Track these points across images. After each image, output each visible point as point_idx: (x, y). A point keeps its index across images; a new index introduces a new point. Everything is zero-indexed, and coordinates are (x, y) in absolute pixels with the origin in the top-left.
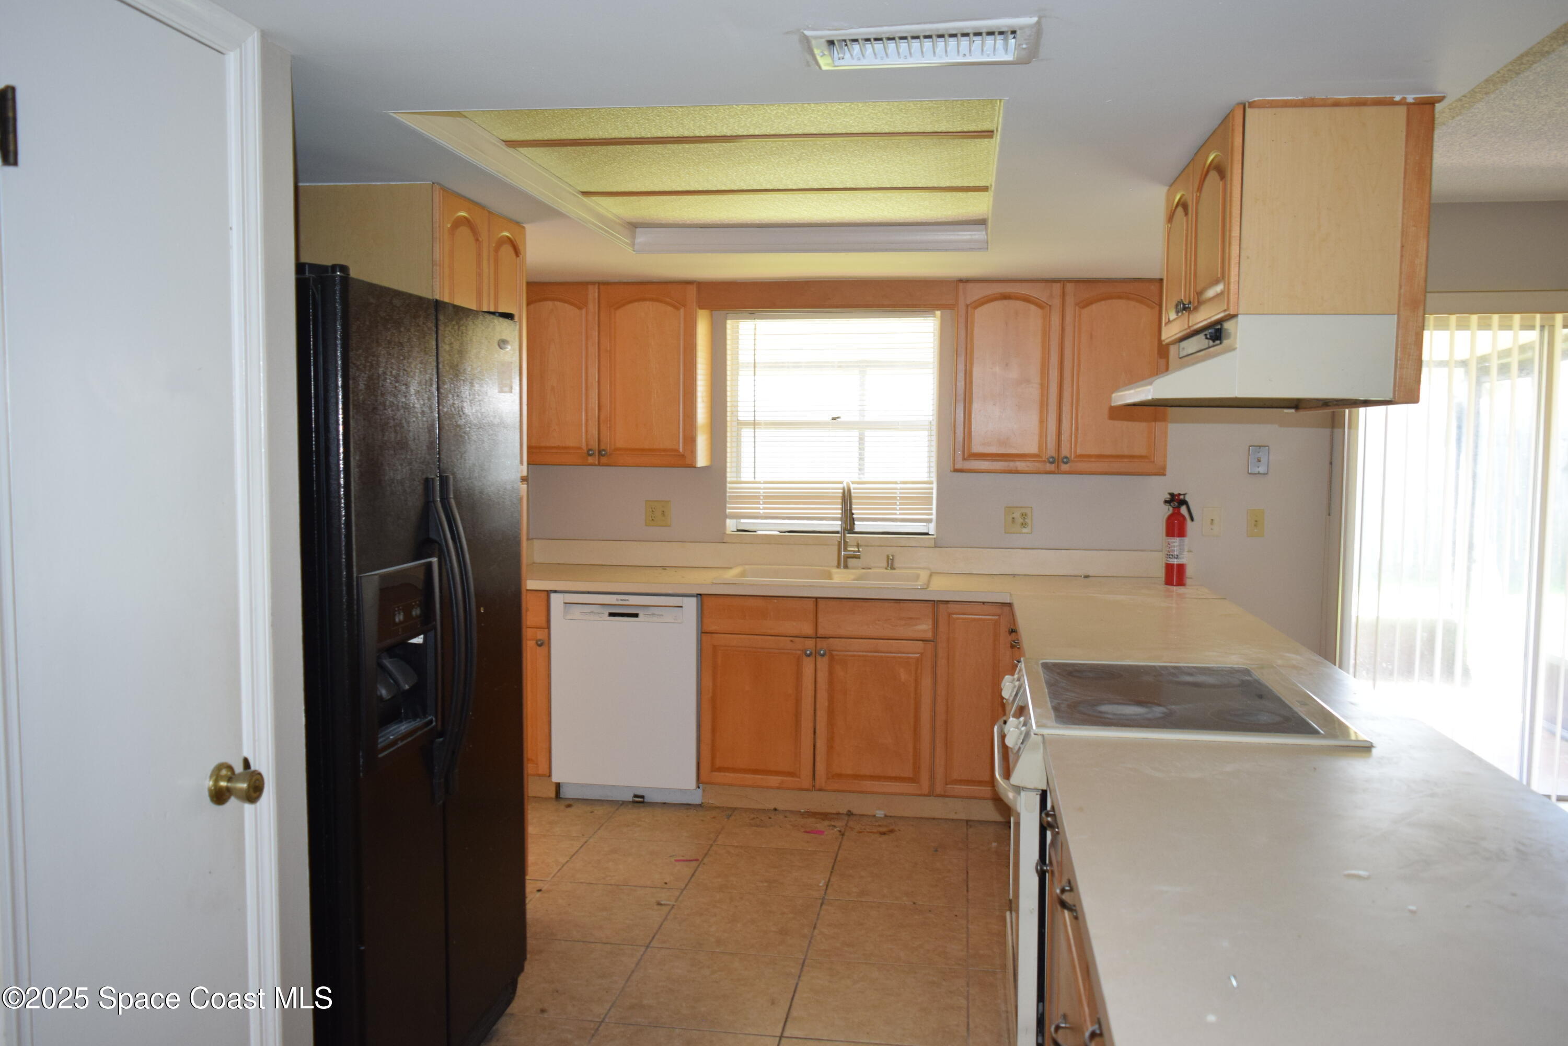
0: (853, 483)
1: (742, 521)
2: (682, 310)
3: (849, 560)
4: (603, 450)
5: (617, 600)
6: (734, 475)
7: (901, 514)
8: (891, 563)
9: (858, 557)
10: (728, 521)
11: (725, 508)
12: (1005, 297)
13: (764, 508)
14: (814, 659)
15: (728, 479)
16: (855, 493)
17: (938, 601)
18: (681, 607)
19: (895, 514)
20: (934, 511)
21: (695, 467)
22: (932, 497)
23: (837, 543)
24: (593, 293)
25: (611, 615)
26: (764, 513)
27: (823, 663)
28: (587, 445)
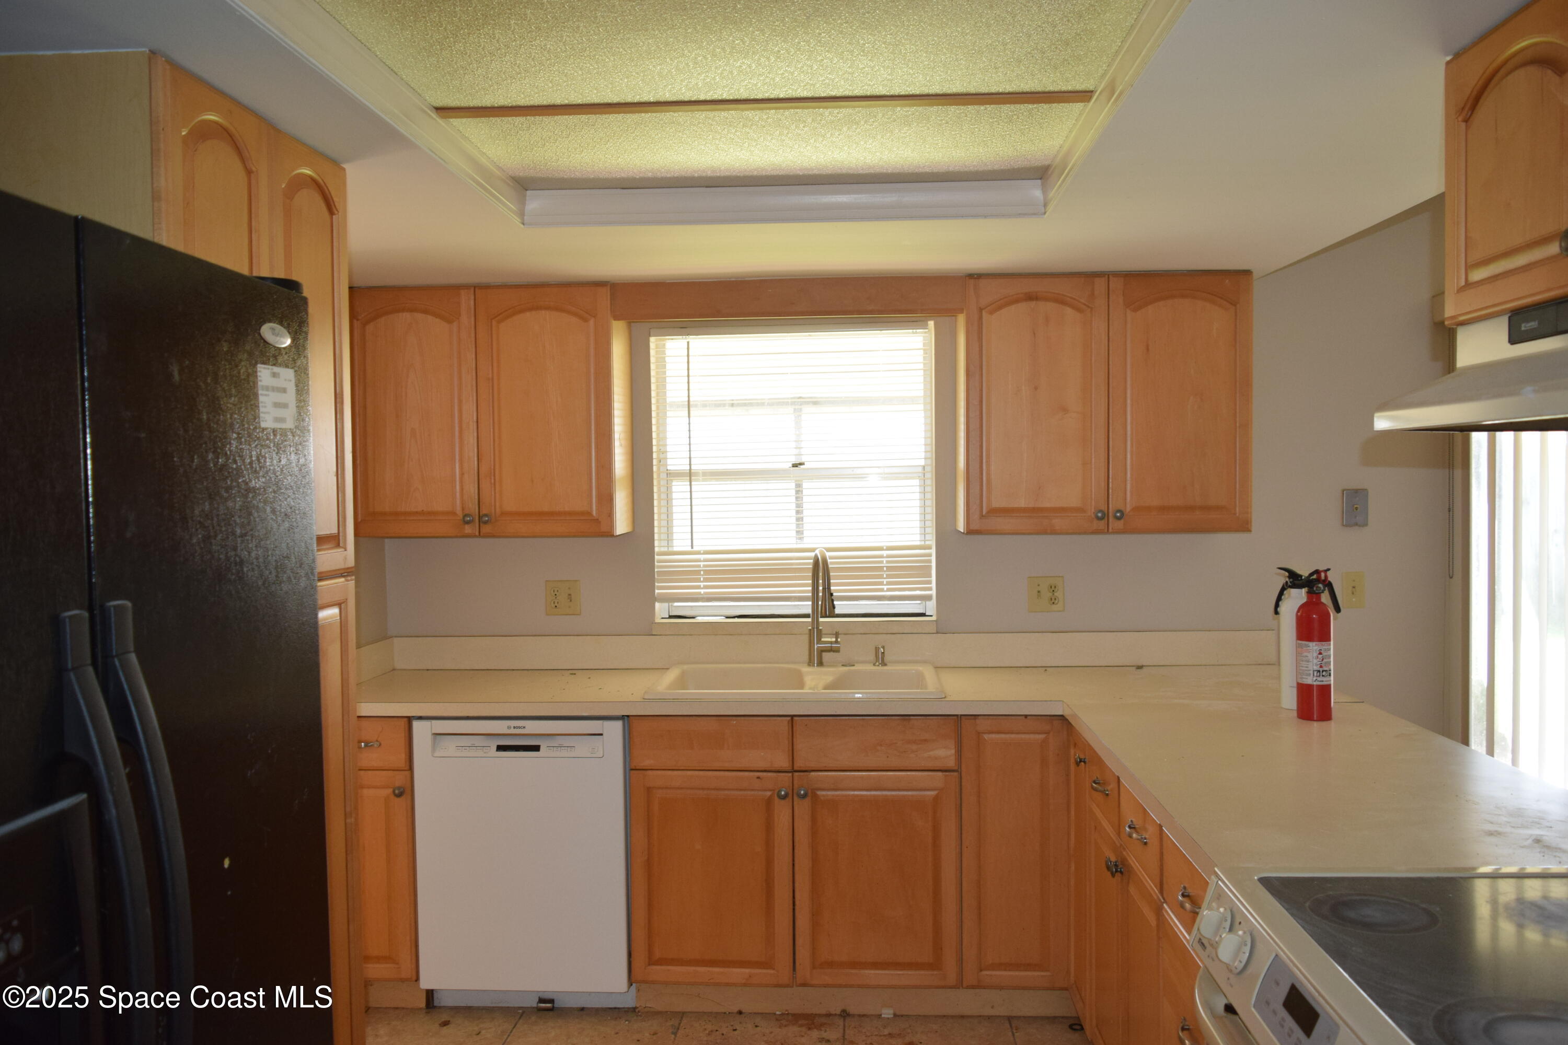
0: (829, 550)
1: (676, 604)
2: (592, 322)
3: (824, 654)
4: (486, 515)
5: (509, 728)
6: (665, 543)
7: (888, 590)
8: (880, 658)
9: (837, 650)
10: (657, 605)
11: (653, 588)
12: (1031, 297)
13: (706, 587)
14: (791, 800)
15: (656, 549)
16: (832, 563)
17: (961, 715)
18: (601, 735)
19: (882, 590)
20: (934, 585)
21: (613, 536)
22: (930, 567)
23: (807, 632)
24: (466, 301)
25: (500, 748)
26: (705, 593)
27: (803, 808)
28: (463, 509)
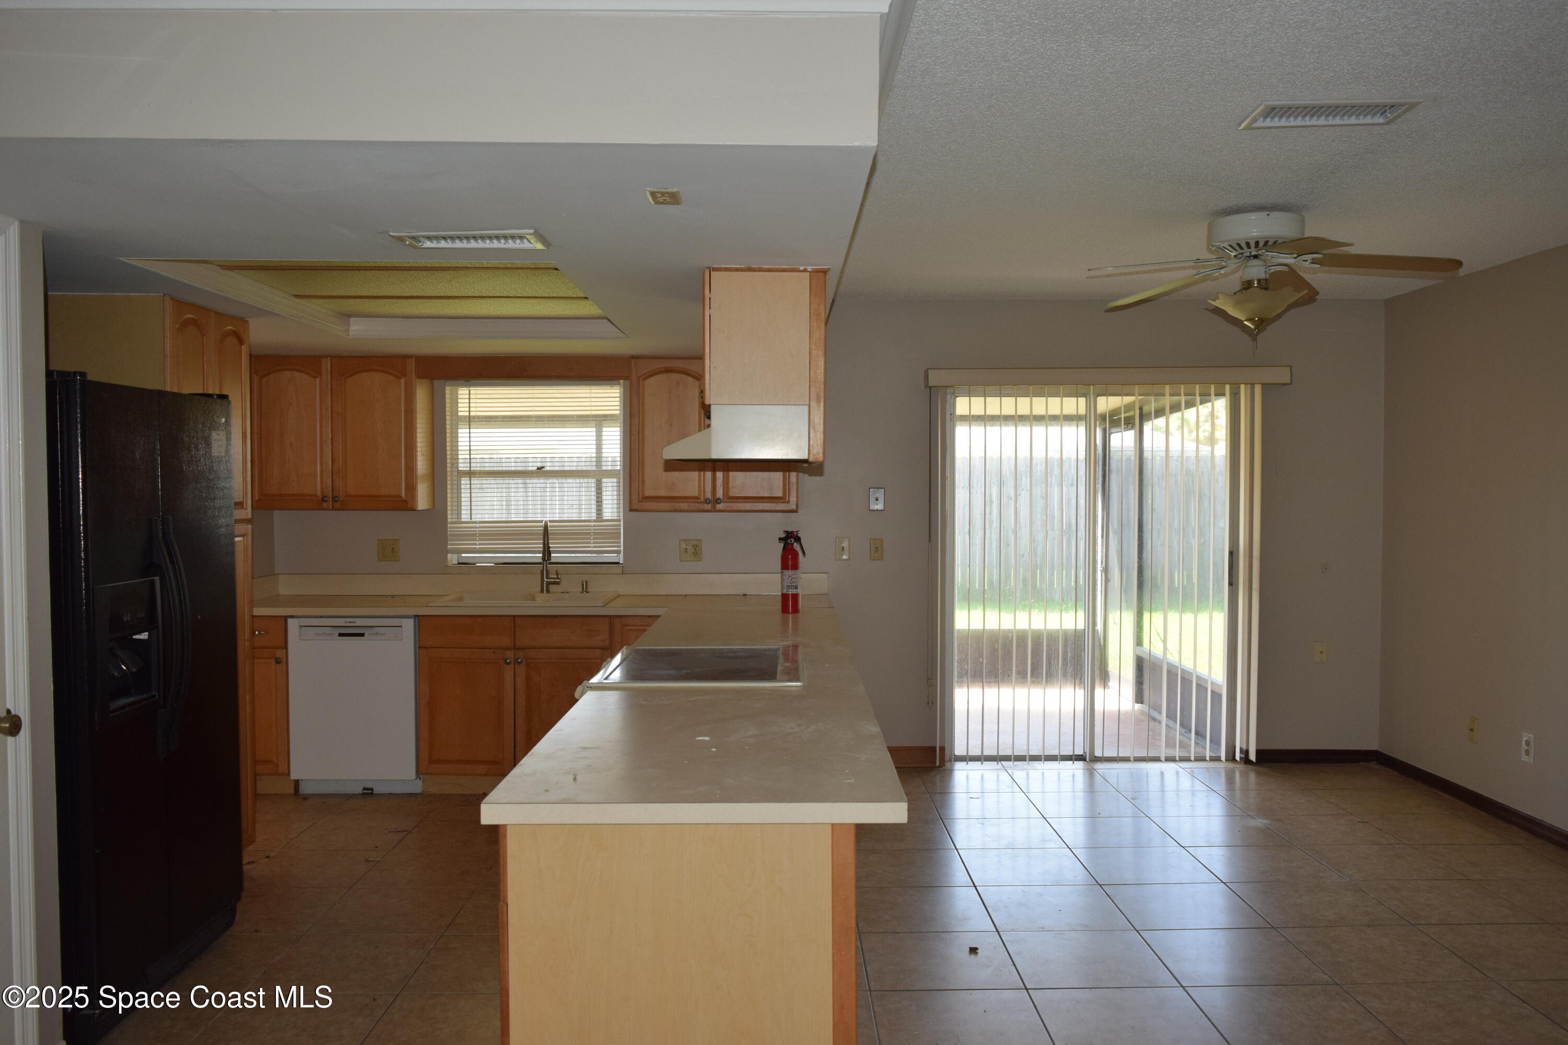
0: (551, 521)
1: (463, 555)
2: (403, 381)
3: (551, 586)
4: (337, 497)
5: (346, 622)
6: (455, 516)
7: (594, 547)
8: (585, 588)
9: (558, 583)
10: (449, 556)
11: (446, 544)
12: (668, 371)
13: (480, 544)
14: (513, 667)
15: (449, 520)
16: (551, 530)
17: (613, 616)
18: (401, 626)
19: (590, 547)
20: (622, 546)
21: (416, 510)
22: (620, 533)
23: (539, 572)
24: (326, 365)
25: (341, 635)
26: (479, 548)
27: (521, 669)
28: (322, 493)
